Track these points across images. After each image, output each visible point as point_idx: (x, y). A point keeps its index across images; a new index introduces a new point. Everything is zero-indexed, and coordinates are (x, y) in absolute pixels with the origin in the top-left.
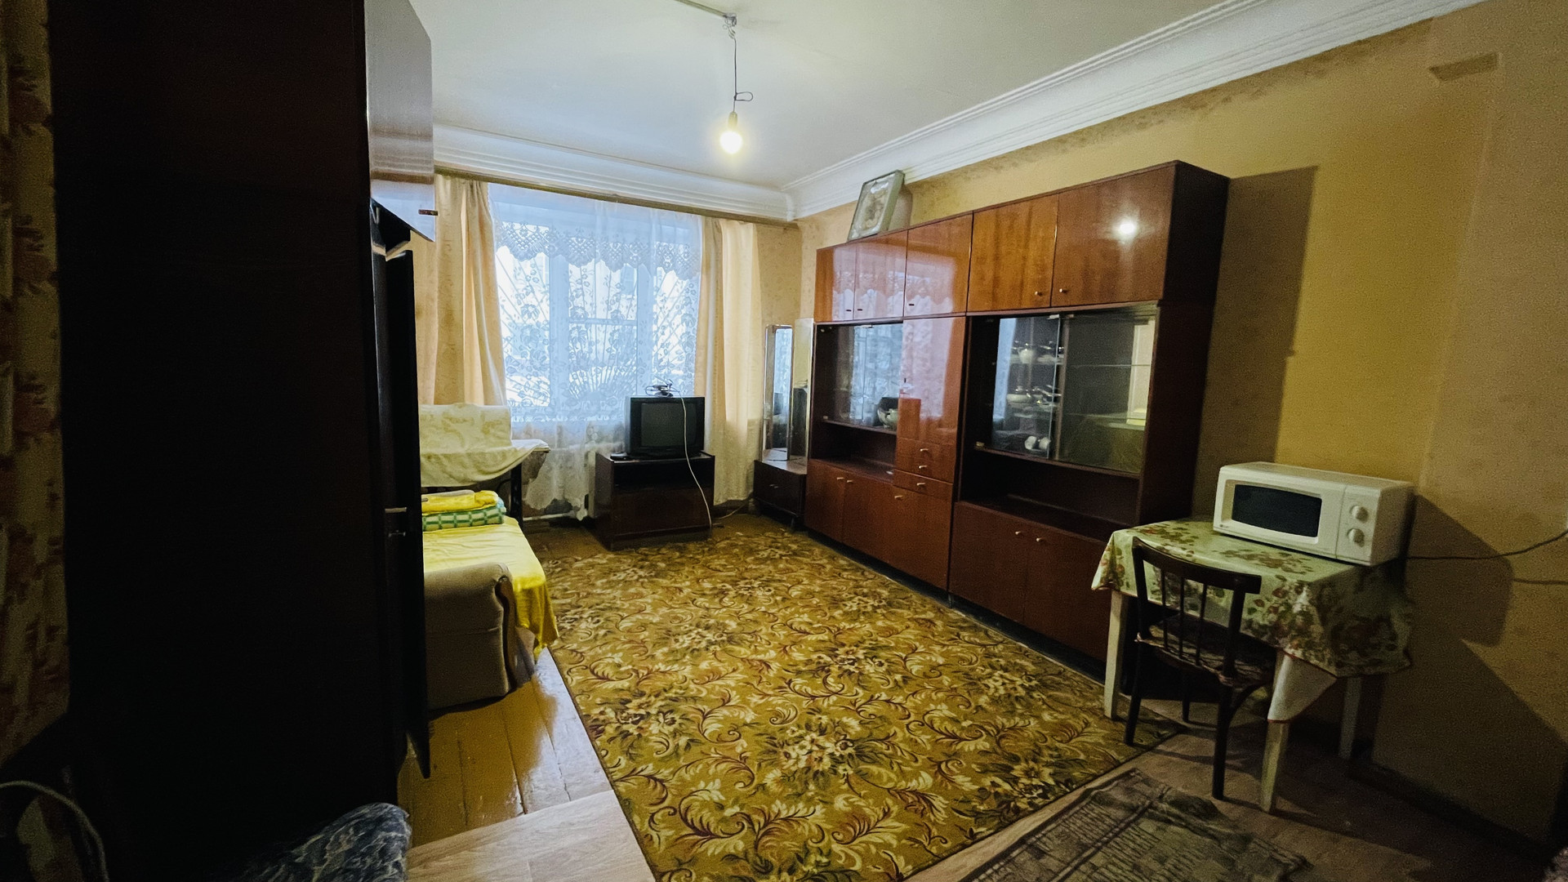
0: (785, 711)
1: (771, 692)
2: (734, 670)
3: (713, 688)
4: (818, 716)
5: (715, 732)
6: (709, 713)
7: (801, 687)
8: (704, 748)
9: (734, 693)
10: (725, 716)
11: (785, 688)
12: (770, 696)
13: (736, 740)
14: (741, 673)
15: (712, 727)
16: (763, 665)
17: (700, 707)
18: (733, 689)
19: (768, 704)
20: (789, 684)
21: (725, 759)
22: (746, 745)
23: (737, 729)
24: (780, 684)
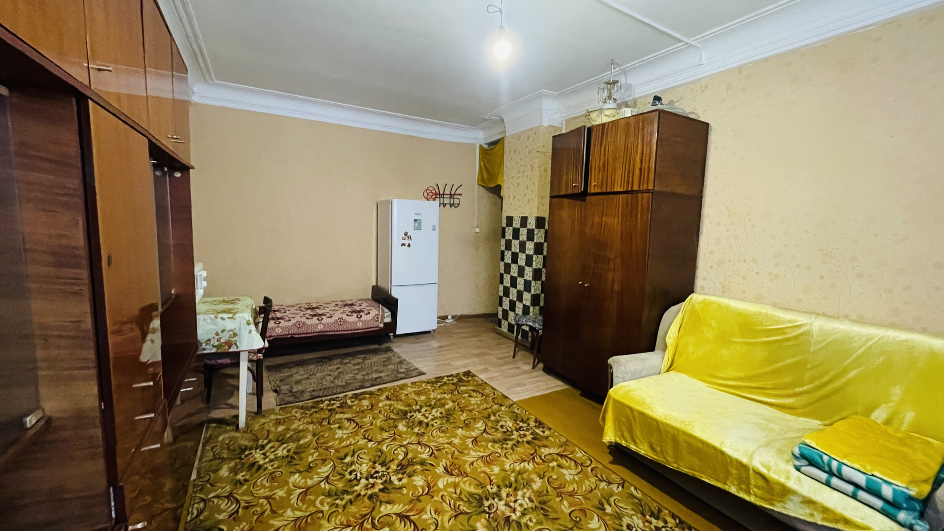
0: (439, 433)
1: (446, 446)
2: (472, 463)
3: (485, 450)
4: (420, 432)
5: (478, 423)
6: (483, 433)
7: (425, 450)
8: (480, 415)
9: (470, 445)
10: (474, 431)
11: (435, 450)
12: (447, 443)
13: (467, 419)
14: (466, 461)
15: (480, 425)
16: (450, 470)
17: (490, 437)
18: (471, 449)
19: (448, 438)
20: (433, 452)
21: (471, 411)
22: (461, 417)
23: (467, 425)
24: (439, 452)
